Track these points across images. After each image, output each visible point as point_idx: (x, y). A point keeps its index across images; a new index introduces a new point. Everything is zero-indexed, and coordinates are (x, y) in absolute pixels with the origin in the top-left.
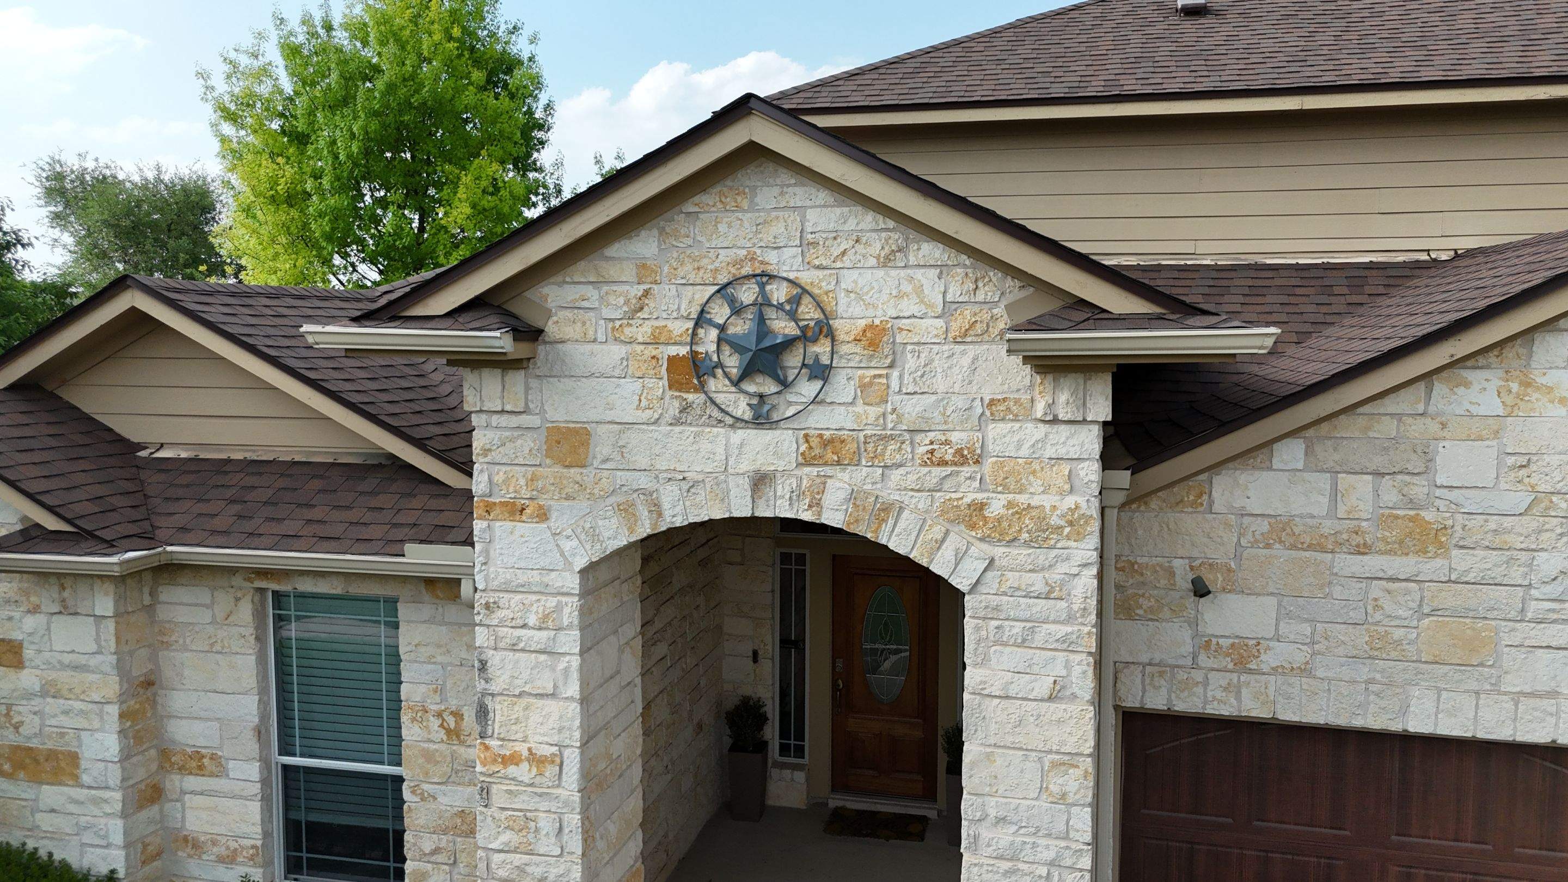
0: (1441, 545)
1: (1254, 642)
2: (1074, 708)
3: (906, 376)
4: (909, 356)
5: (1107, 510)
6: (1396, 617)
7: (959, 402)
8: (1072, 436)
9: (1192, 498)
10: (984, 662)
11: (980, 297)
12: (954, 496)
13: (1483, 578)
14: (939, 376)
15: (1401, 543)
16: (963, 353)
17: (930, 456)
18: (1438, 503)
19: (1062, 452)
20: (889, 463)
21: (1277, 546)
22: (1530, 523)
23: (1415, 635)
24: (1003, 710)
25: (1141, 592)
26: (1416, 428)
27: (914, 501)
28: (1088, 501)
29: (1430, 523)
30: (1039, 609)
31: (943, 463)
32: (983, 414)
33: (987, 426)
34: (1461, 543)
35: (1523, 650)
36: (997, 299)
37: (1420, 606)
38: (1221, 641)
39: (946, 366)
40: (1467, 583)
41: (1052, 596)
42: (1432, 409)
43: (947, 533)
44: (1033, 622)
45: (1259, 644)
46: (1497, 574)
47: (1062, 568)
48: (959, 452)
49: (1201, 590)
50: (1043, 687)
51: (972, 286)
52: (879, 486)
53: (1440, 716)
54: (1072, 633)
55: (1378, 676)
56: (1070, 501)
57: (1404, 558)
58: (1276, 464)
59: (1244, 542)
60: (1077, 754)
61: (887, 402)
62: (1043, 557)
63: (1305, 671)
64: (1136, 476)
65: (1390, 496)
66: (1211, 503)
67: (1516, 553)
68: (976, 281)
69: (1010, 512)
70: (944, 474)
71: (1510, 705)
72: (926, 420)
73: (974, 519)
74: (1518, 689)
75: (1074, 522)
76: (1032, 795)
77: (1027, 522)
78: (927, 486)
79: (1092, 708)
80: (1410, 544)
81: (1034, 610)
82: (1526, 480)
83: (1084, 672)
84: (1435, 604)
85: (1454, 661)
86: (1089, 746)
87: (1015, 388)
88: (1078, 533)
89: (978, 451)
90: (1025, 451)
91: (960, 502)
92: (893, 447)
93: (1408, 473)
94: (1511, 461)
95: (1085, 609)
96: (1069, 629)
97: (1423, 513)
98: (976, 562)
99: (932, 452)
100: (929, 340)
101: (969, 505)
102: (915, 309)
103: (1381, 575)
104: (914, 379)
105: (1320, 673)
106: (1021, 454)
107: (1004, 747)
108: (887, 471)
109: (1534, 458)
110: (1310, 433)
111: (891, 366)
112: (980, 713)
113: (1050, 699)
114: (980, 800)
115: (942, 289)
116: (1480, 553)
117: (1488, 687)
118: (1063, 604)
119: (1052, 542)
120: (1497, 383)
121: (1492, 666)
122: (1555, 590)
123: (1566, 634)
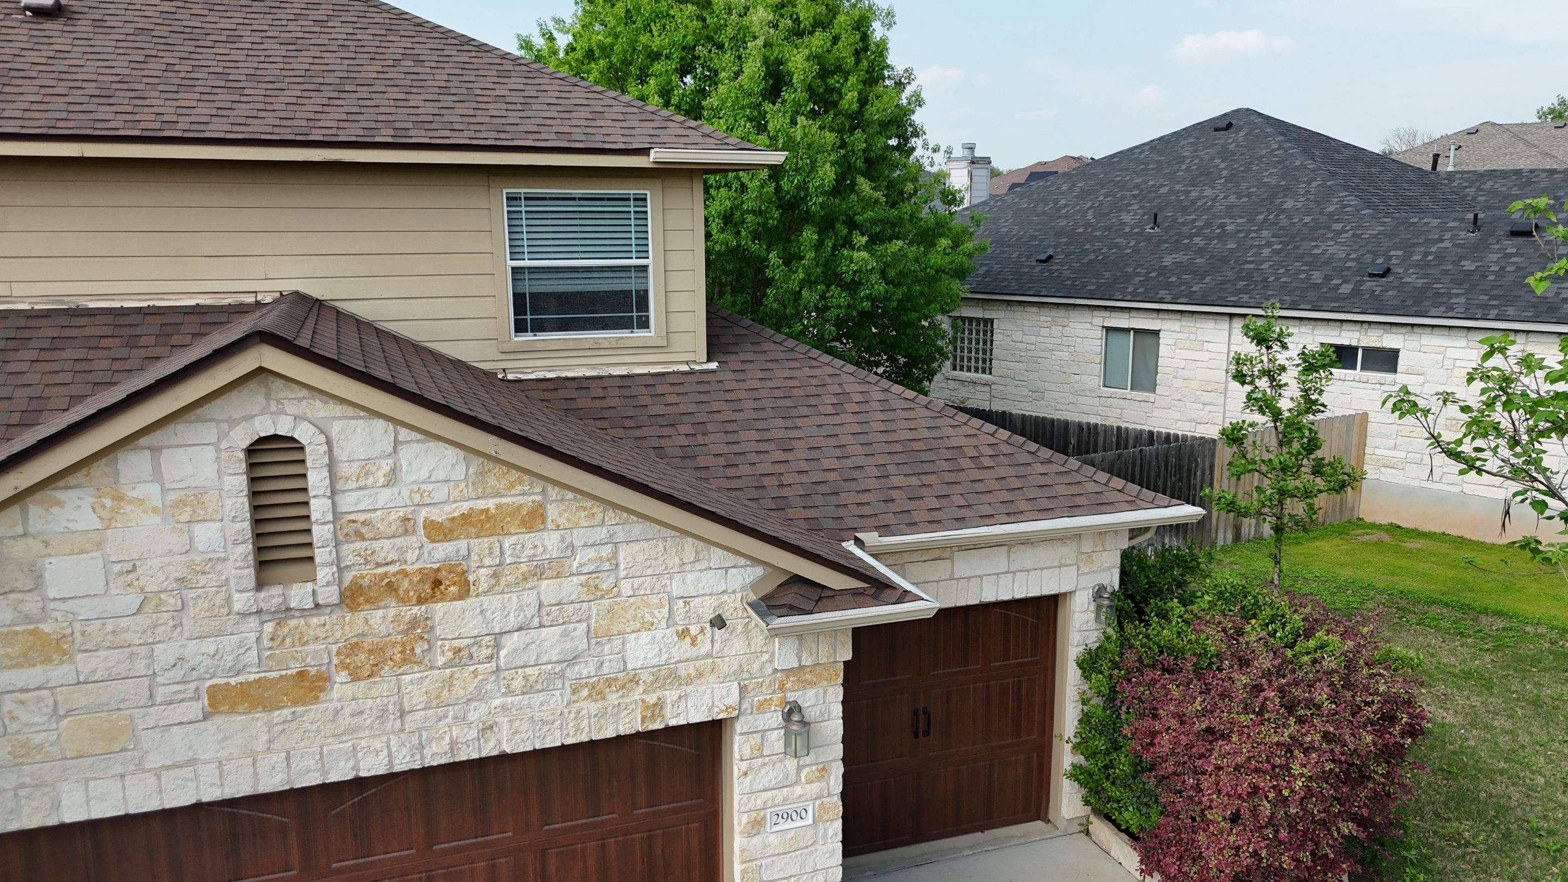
0: (65, 653)
6: (34, 724)
13: (109, 675)
15: (25, 656)
18: (54, 614)
22: (144, 621)
23: (55, 737)
26: (19, 549)
29: (49, 634)
34: (83, 648)
35: (159, 730)
40: (95, 682)
42: (31, 530)
46: (122, 669)
53: (91, 803)
55: (26, 781)
57: (31, 669)
65: (6, 615)
67: (136, 648)
71: (152, 780)
74: (160, 764)
80: (35, 656)
82: (136, 583)
84: (68, 707)
85: (97, 752)
93: (20, 591)
94: (116, 568)
97: (41, 626)
103: (11, 688)
109: (138, 563)
116: (102, 654)
117: (134, 768)
120: (88, 501)
121: (134, 749)
122: (177, 674)
123: (195, 709)
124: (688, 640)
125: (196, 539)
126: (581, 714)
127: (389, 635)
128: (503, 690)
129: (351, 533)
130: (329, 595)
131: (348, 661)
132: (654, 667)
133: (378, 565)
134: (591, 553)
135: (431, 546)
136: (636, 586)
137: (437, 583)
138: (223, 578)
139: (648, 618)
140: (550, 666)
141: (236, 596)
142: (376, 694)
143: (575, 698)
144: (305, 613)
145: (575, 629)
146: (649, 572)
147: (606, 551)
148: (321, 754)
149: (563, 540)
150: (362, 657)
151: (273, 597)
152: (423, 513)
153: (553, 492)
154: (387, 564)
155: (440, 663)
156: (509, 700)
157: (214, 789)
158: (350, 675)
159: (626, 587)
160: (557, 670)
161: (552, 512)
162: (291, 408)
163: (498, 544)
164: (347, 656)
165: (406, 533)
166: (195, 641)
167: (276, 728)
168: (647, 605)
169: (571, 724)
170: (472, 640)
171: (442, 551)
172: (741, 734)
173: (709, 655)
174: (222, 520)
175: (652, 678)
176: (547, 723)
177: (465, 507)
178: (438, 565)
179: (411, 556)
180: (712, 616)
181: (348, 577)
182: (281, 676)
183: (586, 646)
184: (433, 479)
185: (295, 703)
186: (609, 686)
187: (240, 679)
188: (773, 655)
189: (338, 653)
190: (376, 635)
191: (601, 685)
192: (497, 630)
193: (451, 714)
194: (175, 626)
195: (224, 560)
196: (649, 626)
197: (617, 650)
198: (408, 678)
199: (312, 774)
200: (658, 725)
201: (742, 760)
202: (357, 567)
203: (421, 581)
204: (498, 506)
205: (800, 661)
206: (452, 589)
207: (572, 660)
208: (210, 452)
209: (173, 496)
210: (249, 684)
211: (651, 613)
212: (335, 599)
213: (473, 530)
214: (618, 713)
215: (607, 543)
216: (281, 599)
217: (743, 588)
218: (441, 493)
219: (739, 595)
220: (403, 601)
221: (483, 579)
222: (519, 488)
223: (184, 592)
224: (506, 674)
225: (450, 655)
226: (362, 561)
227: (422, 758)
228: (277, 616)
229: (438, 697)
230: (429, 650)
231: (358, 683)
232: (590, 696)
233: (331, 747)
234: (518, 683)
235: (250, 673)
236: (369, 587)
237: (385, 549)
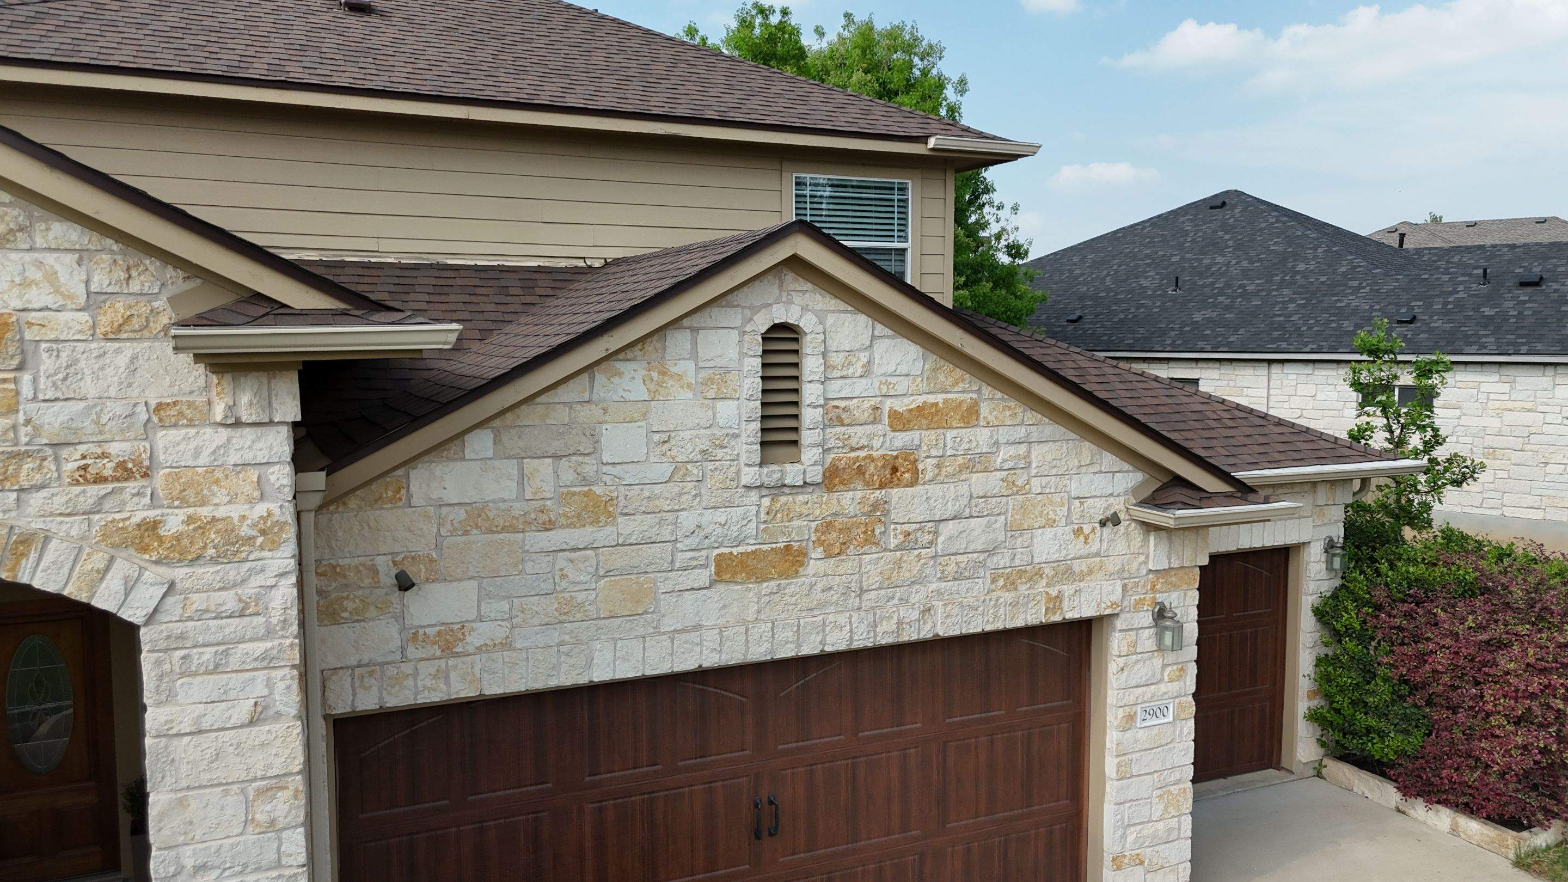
0: (610, 515)
1: (459, 626)
2: (278, 728)
3: (42, 380)
4: (45, 356)
5: (302, 514)
6: (579, 583)
7: (118, 408)
8: (259, 439)
9: (390, 493)
10: (170, 697)
11: (135, 287)
12: (118, 516)
13: (642, 539)
14: (88, 379)
15: (579, 516)
16: (118, 351)
17: (82, 473)
18: (605, 478)
19: (248, 457)
20: (26, 484)
21: (475, 531)
22: (674, 488)
23: (594, 596)
24: (195, 747)
25: (345, 594)
26: (584, 414)
27: (64, 527)
28: (281, 507)
29: (600, 496)
30: (232, 629)
31: (100, 479)
32: (149, 420)
33: (155, 434)
34: (625, 511)
35: (674, 594)
36: (156, 291)
37: (597, 570)
38: (427, 630)
39: (97, 366)
40: (631, 545)
41: (248, 612)
42: (595, 397)
43: (112, 560)
44: (227, 645)
45: (463, 627)
46: (652, 534)
47: (257, 581)
48: (121, 465)
49: (405, 584)
50: (243, 710)
51: (123, 276)
52: (13, 514)
53: (617, 663)
54: (272, 648)
55: (567, 638)
56: (261, 509)
57: (582, 529)
58: (468, 454)
59: (443, 532)
60: (285, 775)
61: (17, 411)
62: (232, 572)
63: (507, 645)
64: (331, 477)
65: (568, 476)
66: (409, 497)
67: (664, 514)
68: (128, 269)
69: (191, 527)
70: (103, 492)
71: (667, 643)
72: (76, 431)
73: (147, 540)
74: (673, 628)
75: (267, 530)
76: (236, 831)
77: (213, 536)
78: (80, 507)
79: (299, 723)
80: (586, 516)
81: (227, 631)
82: (668, 453)
83: (288, 687)
84: (608, 567)
85: (624, 614)
86: (298, 763)
87: (188, 390)
88: (273, 542)
89: (147, 463)
90: (204, 459)
91: (127, 523)
92: (31, 465)
93: (581, 454)
94: (656, 437)
95: (285, 620)
96: (269, 645)
97: (594, 488)
98: (152, 589)
99: (85, 468)
100: (70, 337)
101: (139, 526)
102: (49, 301)
103: (565, 547)
104: (54, 383)
105: (518, 645)
106: (200, 461)
107: (200, 787)
108: (23, 495)
109: (673, 435)
110: (497, 423)
111: (20, 368)
112: (168, 756)
113: (252, 723)
114: (173, 853)
115: (84, 277)
116: (639, 517)
117: (652, 630)
118: (261, 619)
119: (244, 555)
120: (642, 372)
121: (653, 612)
122: (692, 542)
123: (703, 576)
124: (1082, 538)
125: (718, 415)
126: (1000, 602)
127: (856, 515)
128: (939, 575)
129: (834, 418)
130: (816, 474)
131: (823, 538)
132: (1054, 562)
133: (853, 449)
134: (1012, 451)
135: (893, 434)
136: (1044, 484)
137: (895, 470)
138: (736, 453)
139: (1052, 515)
140: (975, 555)
141: (745, 470)
142: (842, 572)
143: (993, 587)
144: (795, 491)
145: (996, 521)
146: (1054, 472)
147: (1022, 449)
148: (799, 626)
149: (991, 437)
150: (834, 535)
151: (773, 471)
152: (888, 404)
153: (987, 391)
154: (858, 449)
155: (892, 546)
156: (943, 585)
157: (713, 654)
158: (825, 551)
159: (1036, 484)
160: (981, 559)
161: (985, 409)
162: (797, 299)
163: (942, 437)
164: (823, 534)
165: (875, 421)
166: (710, 511)
167: (763, 599)
168: (1052, 503)
169: (991, 611)
170: (918, 526)
171: (902, 439)
172: (1120, 631)
173: (1097, 554)
174: (738, 399)
175: (1053, 573)
176: (971, 608)
177: (920, 400)
178: (895, 453)
179: (876, 443)
180: (1101, 517)
181: (829, 458)
182: (772, 549)
183: (1002, 538)
184: (897, 373)
185: (781, 575)
186: (1020, 577)
187: (741, 549)
188: (1147, 557)
189: (816, 530)
190: (845, 515)
191: (1014, 577)
192: (937, 518)
193: (898, 595)
194: (695, 496)
195: (738, 436)
196: (1051, 523)
197: (1026, 544)
198: (867, 558)
199: (789, 645)
200: (1057, 618)
201: (1120, 656)
202: (836, 451)
203: (883, 467)
204: (946, 401)
205: (1170, 563)
206: (907, 475)
207: (991, 551)
208: (734, 335)
209: (704, 374)
210: (748, 554)
211: (1055, 511)
212: (819, 479)
213: (925, 422)
214: (1027, 603)
215: (1023, 442)
216: (779, 475)
217: (1126, 493)
218: (902, 385)
219: (1122, 499)
220: (868, 484)
221: (929, 468)
222: (961, 386)
223: (705, 464)
224: (941, 560)
225: (901, 537)
226: (841, 444)
227: (875, 636)
228: (773, 491)
229: (889, 578)
230: (884, 532)
231: (829, 560)
232: (1004, 586)
233: (806, 620)
234: (951, 569)
235: (748, 544)
236: (844, 469)
237: (858, 434)
